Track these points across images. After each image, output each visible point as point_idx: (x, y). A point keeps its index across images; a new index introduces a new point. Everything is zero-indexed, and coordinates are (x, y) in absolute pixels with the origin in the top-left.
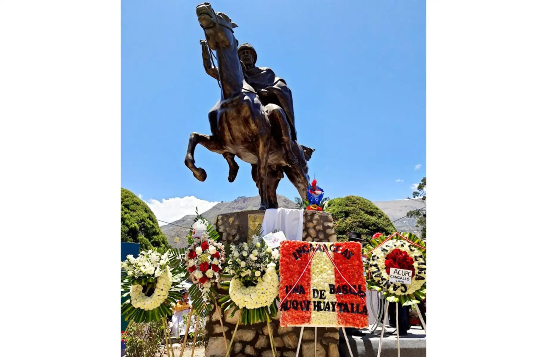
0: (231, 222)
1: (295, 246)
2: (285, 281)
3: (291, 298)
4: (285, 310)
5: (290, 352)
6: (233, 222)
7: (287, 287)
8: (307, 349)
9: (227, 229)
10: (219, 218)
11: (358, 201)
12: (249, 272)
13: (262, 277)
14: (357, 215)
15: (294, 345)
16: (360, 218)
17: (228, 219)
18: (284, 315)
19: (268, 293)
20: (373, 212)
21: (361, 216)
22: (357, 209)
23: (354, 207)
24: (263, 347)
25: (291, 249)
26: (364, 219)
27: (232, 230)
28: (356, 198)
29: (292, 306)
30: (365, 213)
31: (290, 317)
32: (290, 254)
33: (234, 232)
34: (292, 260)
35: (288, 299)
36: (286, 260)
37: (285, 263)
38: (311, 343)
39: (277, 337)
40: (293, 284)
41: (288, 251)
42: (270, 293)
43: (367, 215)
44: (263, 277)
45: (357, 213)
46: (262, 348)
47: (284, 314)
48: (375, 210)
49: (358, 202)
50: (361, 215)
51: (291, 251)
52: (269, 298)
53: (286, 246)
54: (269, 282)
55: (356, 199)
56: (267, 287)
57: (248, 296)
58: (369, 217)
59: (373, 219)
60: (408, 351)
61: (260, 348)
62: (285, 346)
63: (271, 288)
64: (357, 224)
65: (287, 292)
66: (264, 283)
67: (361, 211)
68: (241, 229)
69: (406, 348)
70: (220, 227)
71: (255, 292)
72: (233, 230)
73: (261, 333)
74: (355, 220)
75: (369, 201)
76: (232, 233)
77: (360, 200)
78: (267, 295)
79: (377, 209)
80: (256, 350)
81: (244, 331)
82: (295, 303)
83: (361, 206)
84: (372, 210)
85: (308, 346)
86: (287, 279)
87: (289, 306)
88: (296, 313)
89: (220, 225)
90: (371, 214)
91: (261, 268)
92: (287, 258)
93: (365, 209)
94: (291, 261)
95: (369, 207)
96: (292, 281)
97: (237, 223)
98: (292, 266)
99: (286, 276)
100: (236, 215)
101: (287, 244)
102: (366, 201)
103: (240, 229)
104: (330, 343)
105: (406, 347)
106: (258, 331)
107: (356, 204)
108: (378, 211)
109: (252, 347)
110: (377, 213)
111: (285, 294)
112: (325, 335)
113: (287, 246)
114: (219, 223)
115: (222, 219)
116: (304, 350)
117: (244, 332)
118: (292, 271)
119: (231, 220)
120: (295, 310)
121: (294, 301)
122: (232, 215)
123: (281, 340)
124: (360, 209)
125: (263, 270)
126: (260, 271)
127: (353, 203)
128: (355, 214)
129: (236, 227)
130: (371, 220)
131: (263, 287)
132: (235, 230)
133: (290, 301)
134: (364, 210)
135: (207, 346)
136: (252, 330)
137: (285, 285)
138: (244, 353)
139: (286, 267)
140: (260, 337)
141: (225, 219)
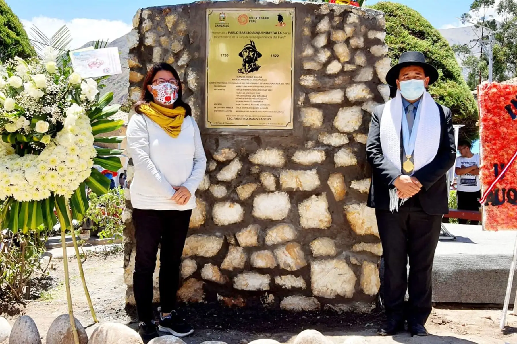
0: (170, 26)
1: (509, 93)
2: (493, 156)
3: (504, 185)
4: (493, 205)
5: (289, 276)
6: (176, 25)
7: (495, 165)
8: (321, 272)
9: (163, 39)
10: (143, 16)
11: (399, 12)
12: (23, 123)
13: (54, 136)
14: (396, 36)
15: (295, 265)
16: (402, 42)
17: (163, 19)
18: (491, 213)
19: (66, 171)
20: (424, 33)
21: (404, 40)
22: (397, 25)
23: (391, 22)
24: (237, 266)
25: (502, 99)
26: (408, 44)
27: (172, 41)
28: (396, 6)
29: (506, 198)
30: (410, 33)
31: (503, 217)
32: (501, 108)
33: (177, 46)
34: (504, 118)
35: (498, 186)
36: (493, 118)
37: (493, 124)
38: (328, 262)
39: (265, 249)
40: (506, 161)
41: (496, 101)
42: (70, 170)
43: (413, 37)
44: (58, 137)
45: (396, 33)
46: (235, 269)
47: (493, 211)
48: (428, 30)
49: (400, 14)
50: (404, 37)
51: (503, 103)
52: (67, 181)
53: (493, 93)
54: (70, 147)
55: (395, 8)
56: (63, 157)
57: (19, 174)
58: (415, 40)
59: (424, 44)
60: (498, 274)
61: (231, 269)
62: (278, 265)
63: (72, 161)
64: (395, 53)
65: (497, 174)
66: (58, 149)
67: (404, 30)
68: (191, 40)
69: (495, 270)
70: (147, 35)
71: (35, 166)
72: (176, 43)
73: (233, 241)
74: (393, 46)
75: (418, 13)
76: (173, 49)
77: (402, 10)
78: (62, 173)
79: (430, 27)
80: (224, 272)
81: (200, 238)
82: (512, 193)
83: (404, 21)
84: (422, 28)
85: (323, 267)
86: (496, 152)
87: (500, 197)
88: (513, 209)
89: (147, 31)
90: (421, 35)
91: (51, 116)
92: (495, 114)
93: (411, 27)
94: (502, 120)
95: (418, 24)
96: (506, 156)
97: (182, 27)
98: (505, 130)
99: (494, 147)
100: (180, 10)
101: (494, 90)
102: (412, 12)
103: (189, 41)
104: (365, 263)
105: (496, 268)
106: (228, 238)
107: (395, 16)
108: (432, 30)
109: (216, 267)
110: (430, 33)
111: (493, 178)
112: (356, 247)
113: (495, 93)
114: (144, 25)
115: (151, 17)
116: (315, 274)
117: (200, 240)
118: (504, 139)
119: (170, 20)
120: (511, 205)
121: (510, 190)
122: (172, 9)
123: (272, 256)
124: (402, 25)
125: (57, 122)
126: (49, 122)
127: (390, 16)
128: (393, 34)
129: (181, 36)
130: (421, 46)
131: (53, 157)
132: (179, 41)
133: (504, 190)
134: (409, 29)
135: (128, 264)
136: (217, 236)
137: (492, 162)
138: (201, 277)
139: (494, 132)
140: (232, 249)
141: (158, 19)
